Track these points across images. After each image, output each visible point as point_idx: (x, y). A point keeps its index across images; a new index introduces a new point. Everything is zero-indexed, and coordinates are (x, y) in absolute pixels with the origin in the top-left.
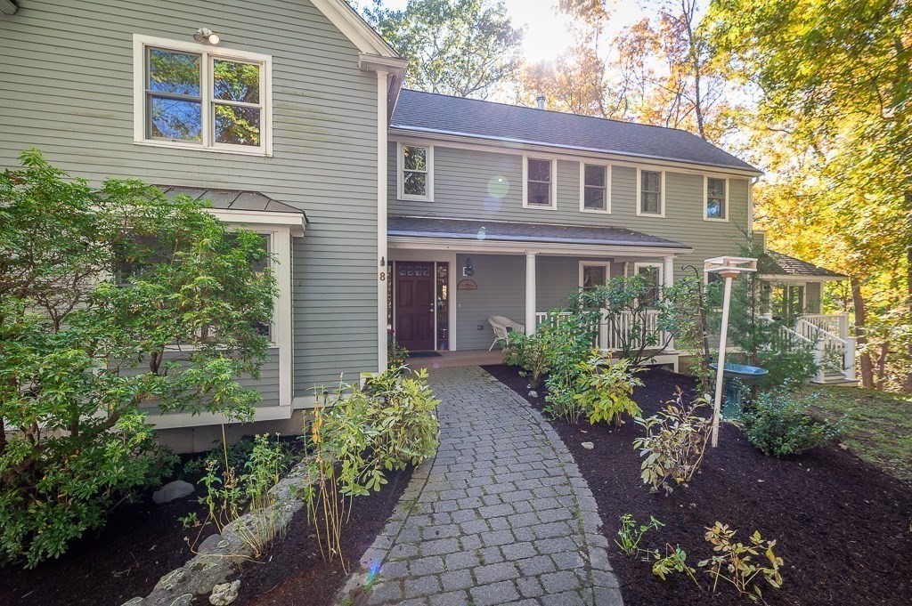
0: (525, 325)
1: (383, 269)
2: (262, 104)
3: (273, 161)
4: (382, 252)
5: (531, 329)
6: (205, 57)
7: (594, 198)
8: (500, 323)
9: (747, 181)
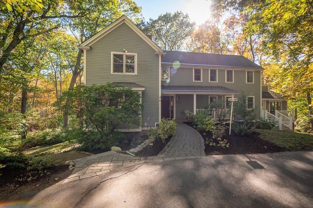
0: (193, 112)
1: (160, 99)
2: (135, 64)
3: (137, 76)
4: (160, 95)
5: (195, 113)
6: (124, 55)
7: (213, 78)
8: (187, 112)
9: (260, 71)
